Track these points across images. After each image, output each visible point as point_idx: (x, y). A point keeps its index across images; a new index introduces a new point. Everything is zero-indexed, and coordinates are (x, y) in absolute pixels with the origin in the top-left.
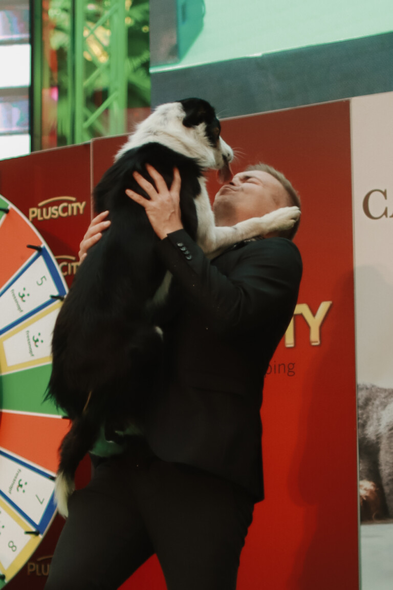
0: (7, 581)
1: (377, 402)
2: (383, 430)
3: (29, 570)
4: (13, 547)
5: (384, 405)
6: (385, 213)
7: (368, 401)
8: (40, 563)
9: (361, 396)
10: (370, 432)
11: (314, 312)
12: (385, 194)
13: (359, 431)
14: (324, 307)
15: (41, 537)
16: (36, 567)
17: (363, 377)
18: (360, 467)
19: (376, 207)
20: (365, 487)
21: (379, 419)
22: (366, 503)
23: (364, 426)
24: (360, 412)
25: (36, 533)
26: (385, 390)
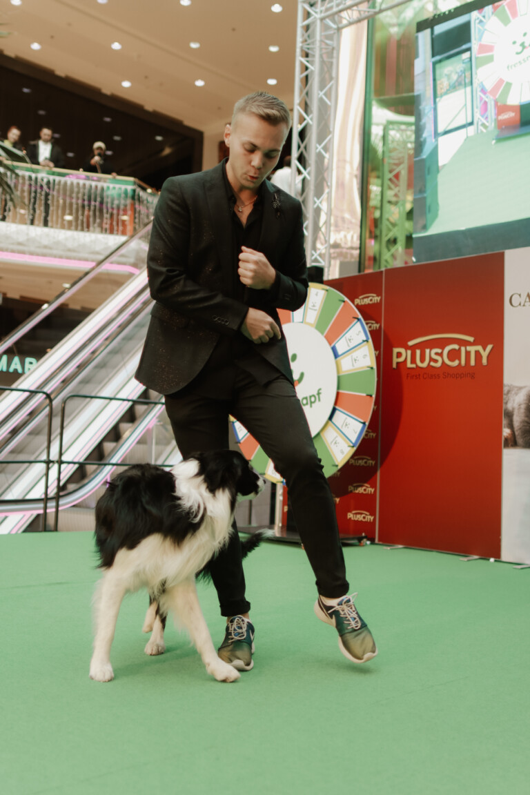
0: (339, 467)
1: (513, 392)
2: (516, 405)
3: (350, 463)
4: (342, 452)
5: (516, 394)
6: (520, 304)
7: (509, 392)
8: (355, 460)
9: (505, 389)
10: (510, 406)
11: (484, 349)
12: (520, 295)
13: (504, 406)
14: (489, 347)
15: (355, 448)
16: (353, 461)
17: (507, 380)
18: (505, 422)
19: (516, 301)
20: (506, 432)
21: (514, 400)
22: (506, 440)
23: (506, 403)
24: (504, 397)
25: (353, 447)
26: (517, 387)
